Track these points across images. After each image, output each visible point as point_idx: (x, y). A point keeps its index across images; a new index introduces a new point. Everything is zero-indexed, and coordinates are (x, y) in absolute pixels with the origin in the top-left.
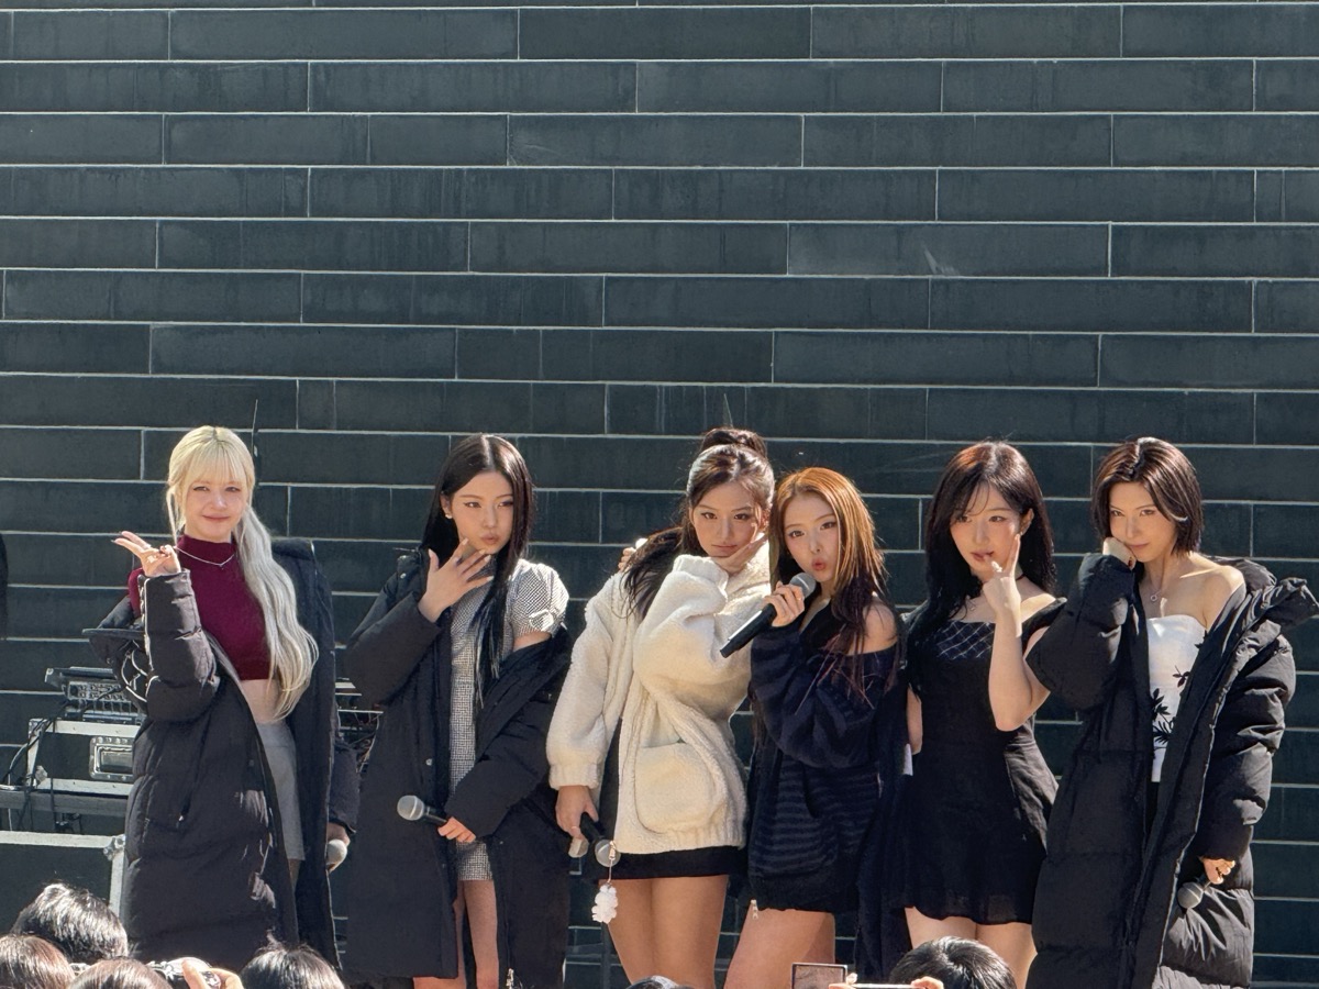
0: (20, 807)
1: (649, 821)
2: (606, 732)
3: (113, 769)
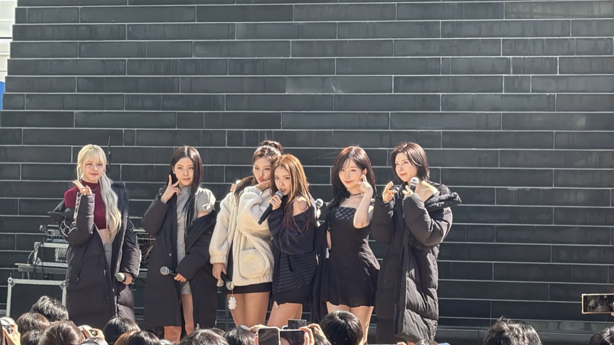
0: (32, 272)
1: (243, 275)
2: (228, 245)
3: (62, 259)
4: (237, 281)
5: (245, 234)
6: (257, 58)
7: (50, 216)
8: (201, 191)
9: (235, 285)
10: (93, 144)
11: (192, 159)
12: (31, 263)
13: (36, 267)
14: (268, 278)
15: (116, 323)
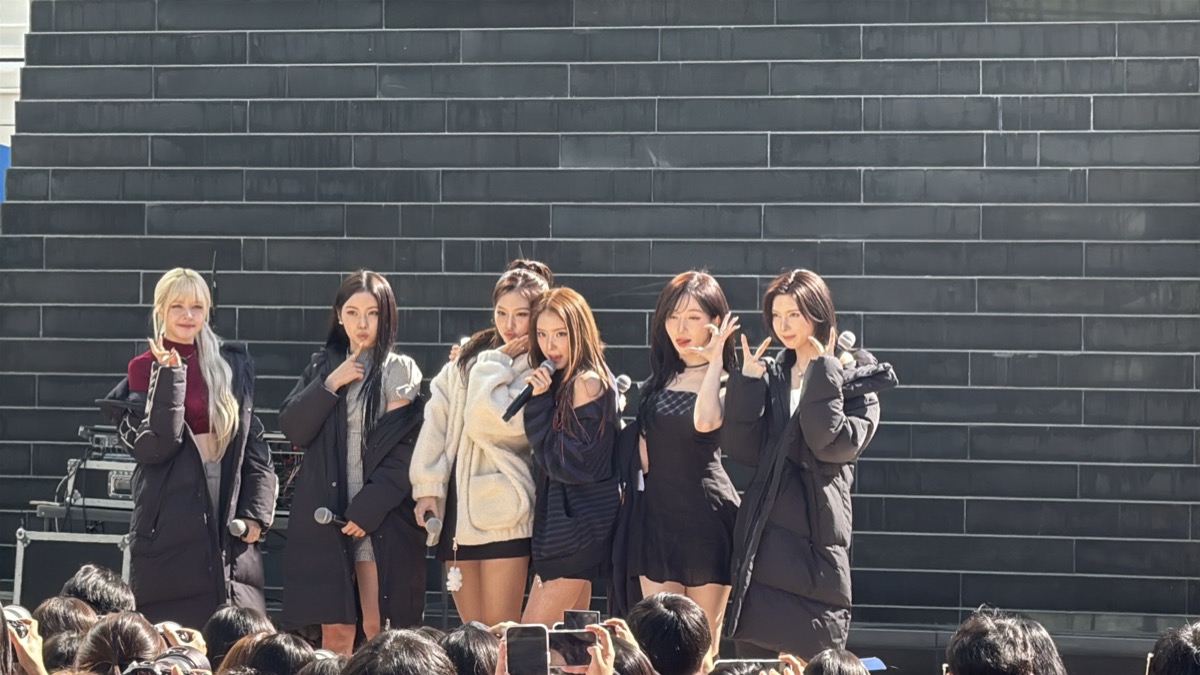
0: (63, 516)
1: (477, 523)
2: (448, 464)
3: (122, 492)
4: (464, 536)
5: (481, 443)
6: (502, 99)
7: (99, 409)
8: (393, 360)
9: (460, 543)
10: (185, 267)
11: (375, 296)
12: (61, 500)
13: (72, 508)
14: (525, 530)
15: (229, 617)
